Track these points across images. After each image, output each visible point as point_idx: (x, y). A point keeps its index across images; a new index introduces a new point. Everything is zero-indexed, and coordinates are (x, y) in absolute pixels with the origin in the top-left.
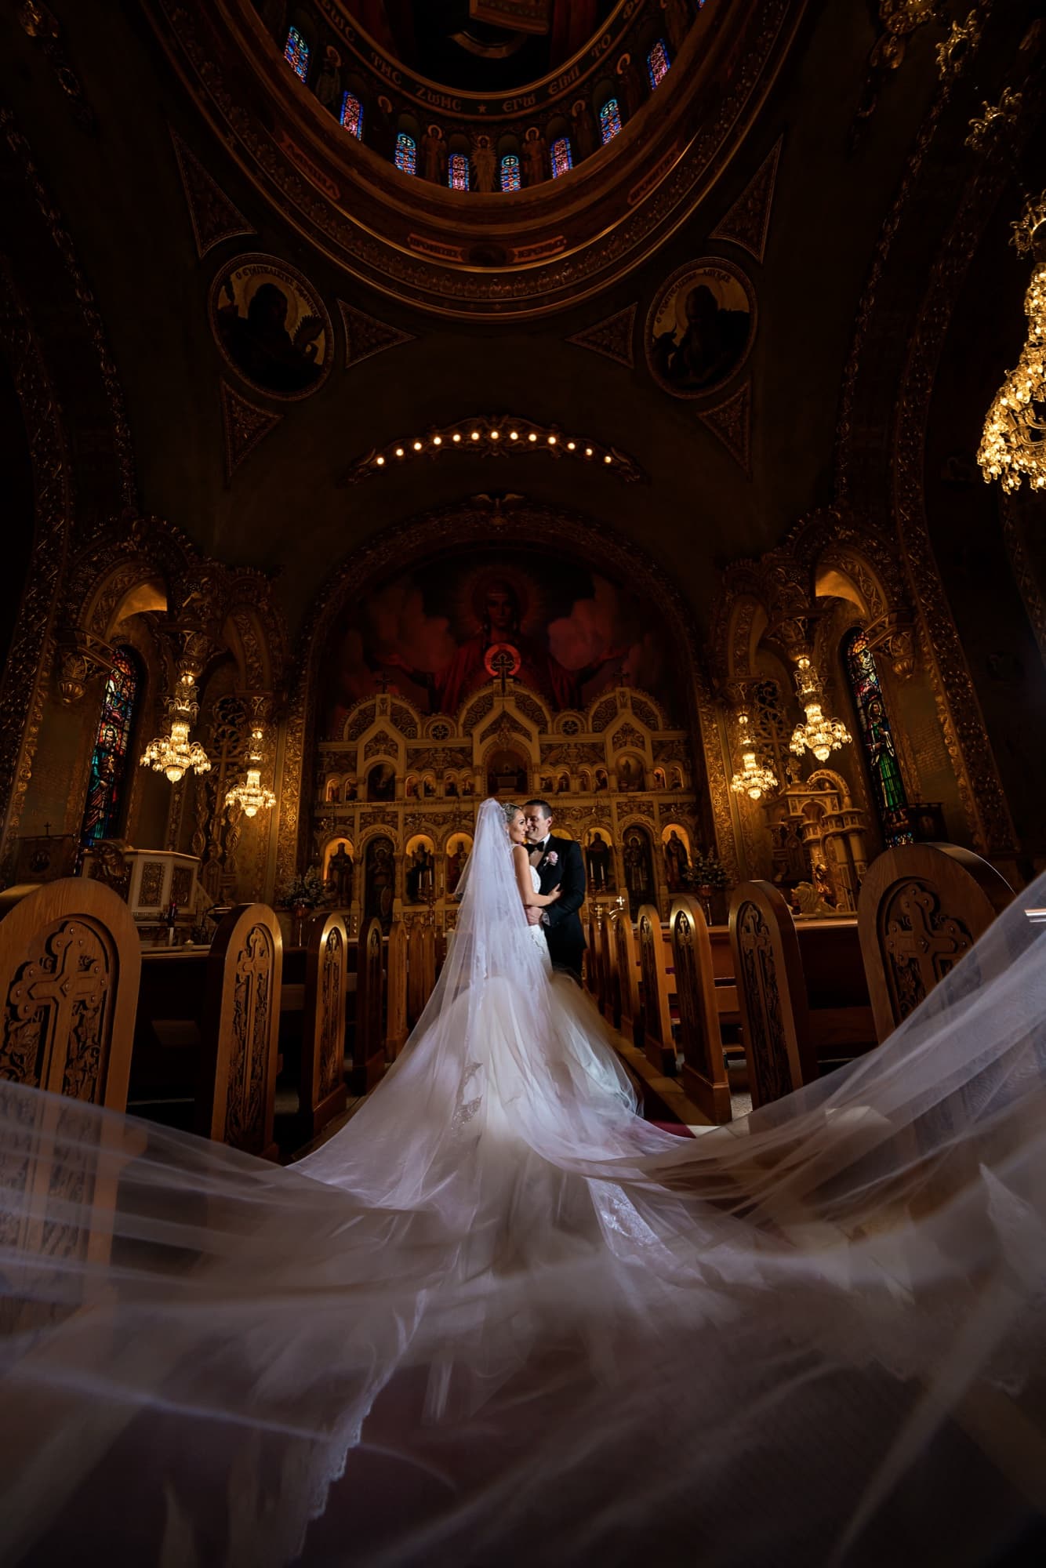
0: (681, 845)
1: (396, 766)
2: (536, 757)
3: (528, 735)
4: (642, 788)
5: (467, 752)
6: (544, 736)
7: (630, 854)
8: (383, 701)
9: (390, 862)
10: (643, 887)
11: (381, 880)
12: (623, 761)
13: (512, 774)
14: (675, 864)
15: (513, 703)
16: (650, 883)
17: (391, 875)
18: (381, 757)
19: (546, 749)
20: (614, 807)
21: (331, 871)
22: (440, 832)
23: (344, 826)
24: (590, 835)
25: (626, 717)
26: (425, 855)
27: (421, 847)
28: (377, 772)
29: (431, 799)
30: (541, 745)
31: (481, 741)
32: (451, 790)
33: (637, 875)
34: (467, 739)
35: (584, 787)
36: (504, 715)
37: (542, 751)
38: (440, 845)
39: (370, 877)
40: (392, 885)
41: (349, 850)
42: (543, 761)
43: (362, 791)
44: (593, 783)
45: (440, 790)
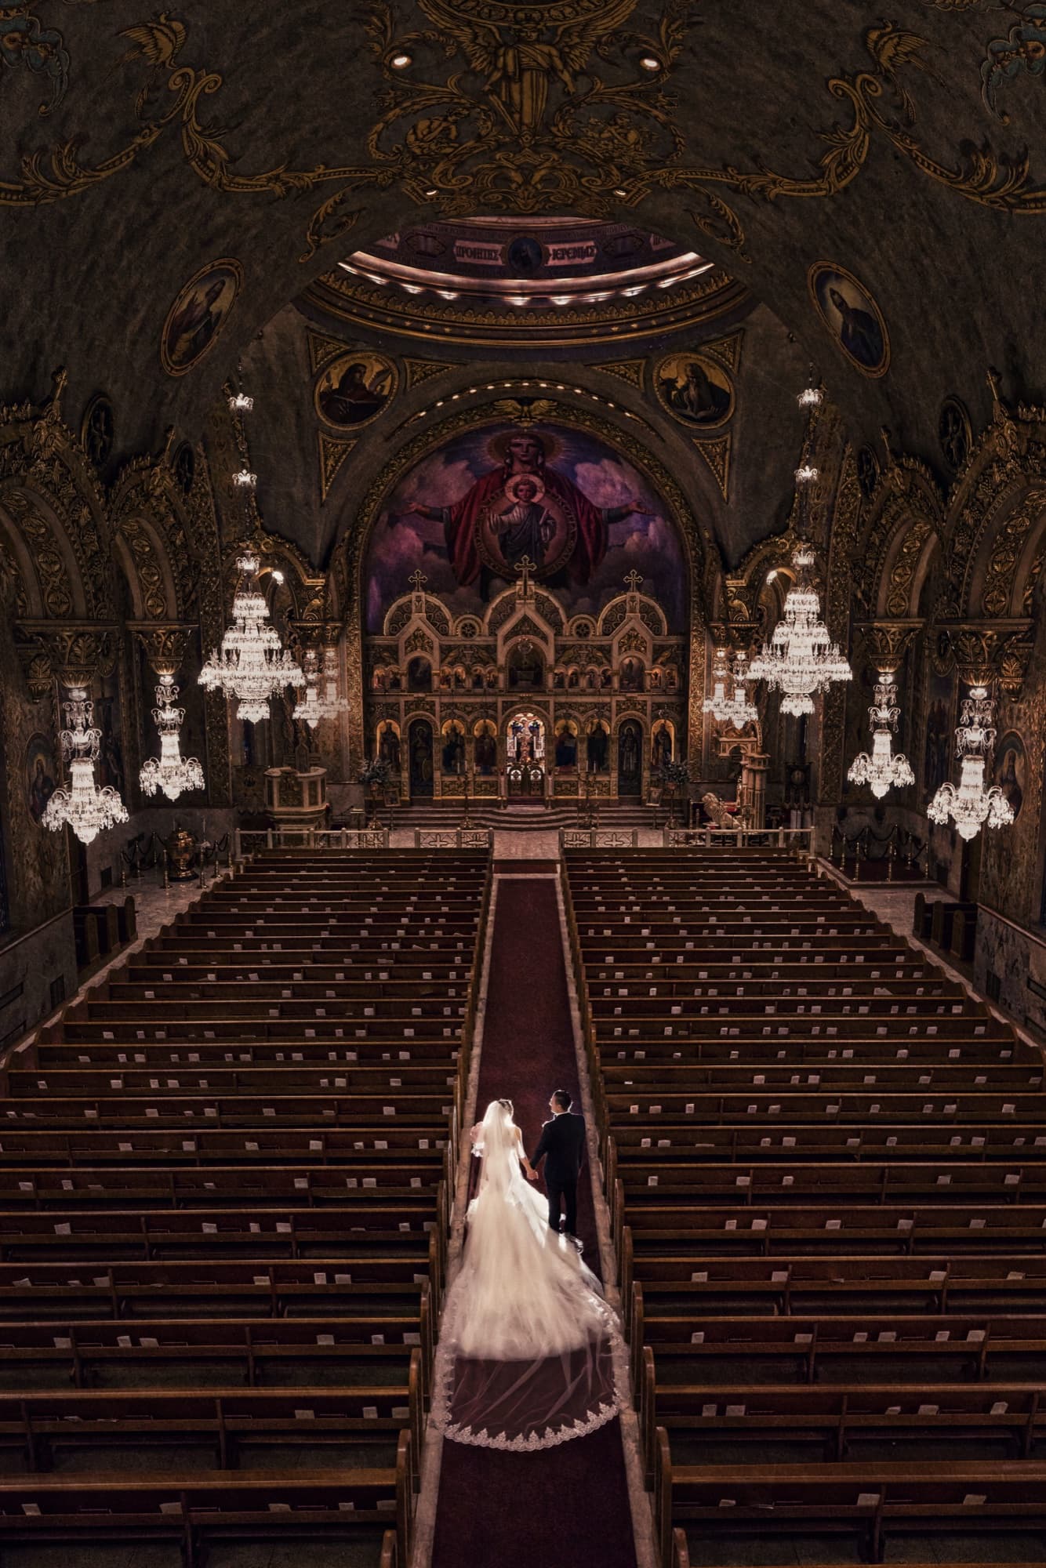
0: (668, 736)
1: (432, 661)
2: (550, 656)
3: (545, 638)
4: (641, 688)
5: (491, 650)
6: (560, 638)
7: (625, 741)
8: (419, 599)
9: (428, 739)
10: (632, 767)
11: (421, 753)
12: (627, 661)
13: (530, 669)
14: (661, 751)
15: (533, 607)
16: (638, 766)
17: (429, 747)
18: (418, 653)
19: (561, 650)
20: (614, 704)
21: (382, 744)
22: (469, 719)
23: (392, 711)
24: (592, 723)
25: (634, 622)
26: (457, 735)
27: (454, 729)
28: (415, 663)
29: (462, 691)
30: (556, 646)
31: (505, 643)
32: (478, 681)
33: (628, 758)
34: (491, 639)
35: (591, 684)
36: (525, 619)
37: (556, 651)
38: (469, 731)
39: (414, 750)
40: (430, 757)
41: (397, 729)
42: (557, 661)
43: (404, 681)
44: (598, 682)
45: (468, 684)
